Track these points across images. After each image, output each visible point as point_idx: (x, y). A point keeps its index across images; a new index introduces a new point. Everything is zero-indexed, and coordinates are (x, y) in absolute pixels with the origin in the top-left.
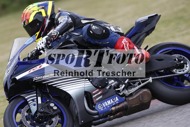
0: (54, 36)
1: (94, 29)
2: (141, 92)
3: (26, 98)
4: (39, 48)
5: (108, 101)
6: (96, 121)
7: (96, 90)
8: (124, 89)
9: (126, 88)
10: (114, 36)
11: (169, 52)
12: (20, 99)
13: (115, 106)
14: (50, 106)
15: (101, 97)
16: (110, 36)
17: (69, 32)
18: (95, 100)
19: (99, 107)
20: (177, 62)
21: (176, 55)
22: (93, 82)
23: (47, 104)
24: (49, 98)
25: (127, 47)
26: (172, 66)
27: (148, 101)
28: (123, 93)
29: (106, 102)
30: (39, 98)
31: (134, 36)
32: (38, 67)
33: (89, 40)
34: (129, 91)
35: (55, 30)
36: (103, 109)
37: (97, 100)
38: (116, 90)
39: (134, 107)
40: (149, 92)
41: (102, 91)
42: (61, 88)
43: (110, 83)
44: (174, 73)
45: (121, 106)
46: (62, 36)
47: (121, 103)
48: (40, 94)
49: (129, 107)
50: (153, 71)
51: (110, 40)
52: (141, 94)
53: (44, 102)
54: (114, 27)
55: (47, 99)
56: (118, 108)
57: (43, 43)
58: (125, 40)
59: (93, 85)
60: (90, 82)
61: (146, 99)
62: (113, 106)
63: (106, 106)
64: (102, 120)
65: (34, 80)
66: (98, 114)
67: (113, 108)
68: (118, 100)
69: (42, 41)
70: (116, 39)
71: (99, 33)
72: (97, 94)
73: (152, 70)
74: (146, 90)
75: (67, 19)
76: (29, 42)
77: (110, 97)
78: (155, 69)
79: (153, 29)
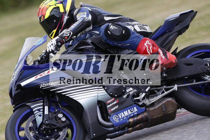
0: (66, 37)
1: (113, 29)
2: (164, 102)
3: (32, 107)
4: (49, 51)
5: (124, 112)
6: (112, 133)
7: (111, 99)
8: (144, 98)
9: (147, 97)
10: (135, 37)
11: (200, 55)
12: (26, 108)
13: (133, 117)
14: (58, 117)
15: (117, 107)
16: (131, 37)
17: (85, 31)
18: (109, 110)
19: (114, 119)
20: (208, 68)
21: (208, 59)
22: (108, 90)
23: (55, 115)
24: (58, 107)
25: (150, 50)
26: (202, 72)
27: (172, 112)
28: (143, 103)
29: (122, 113)
30: (46, 108)
31: (162, 36)
32: (46, 72)
33: (108, 41)
34: (150, 100)
35: (69, 30)
36: (118, 121)
37: (112, 110)
38: (135, 99)
39: (155, 119)
40: (174, 101)
41: (118, 100)
42: (71, 97)
43: (128, 92)
44: (206, 80)
45: (140, 117)
46: (77, 37)
47: (140, 114)
48: (48, 103)
49: (149, 118)
50: (179, 78)
51: (131, 42)
52: (164, 104)
53: (52, 112)
54: (139, 25)
55: (55, 108)
56: (137, 120)
57: (52, 45)
58: (148, 42)
59: (107, 94)
60: (105, 90)
61: (170, 110)
62: (130, 118)
63: (123, 117)
64: (119, 133)
65: (41, 87)
66: (112, 126)
67: (130, 119)
68: (137, 111)
69: (51, 43)
70: (137, 41)
71: (118, 34)
72: (113, 104)
73: (179, 76)
74: (170, 99)
75: (85, 16)
76: (39, 43)
77: (127, 107)
78: (182, 75)
79: (187, 27)
